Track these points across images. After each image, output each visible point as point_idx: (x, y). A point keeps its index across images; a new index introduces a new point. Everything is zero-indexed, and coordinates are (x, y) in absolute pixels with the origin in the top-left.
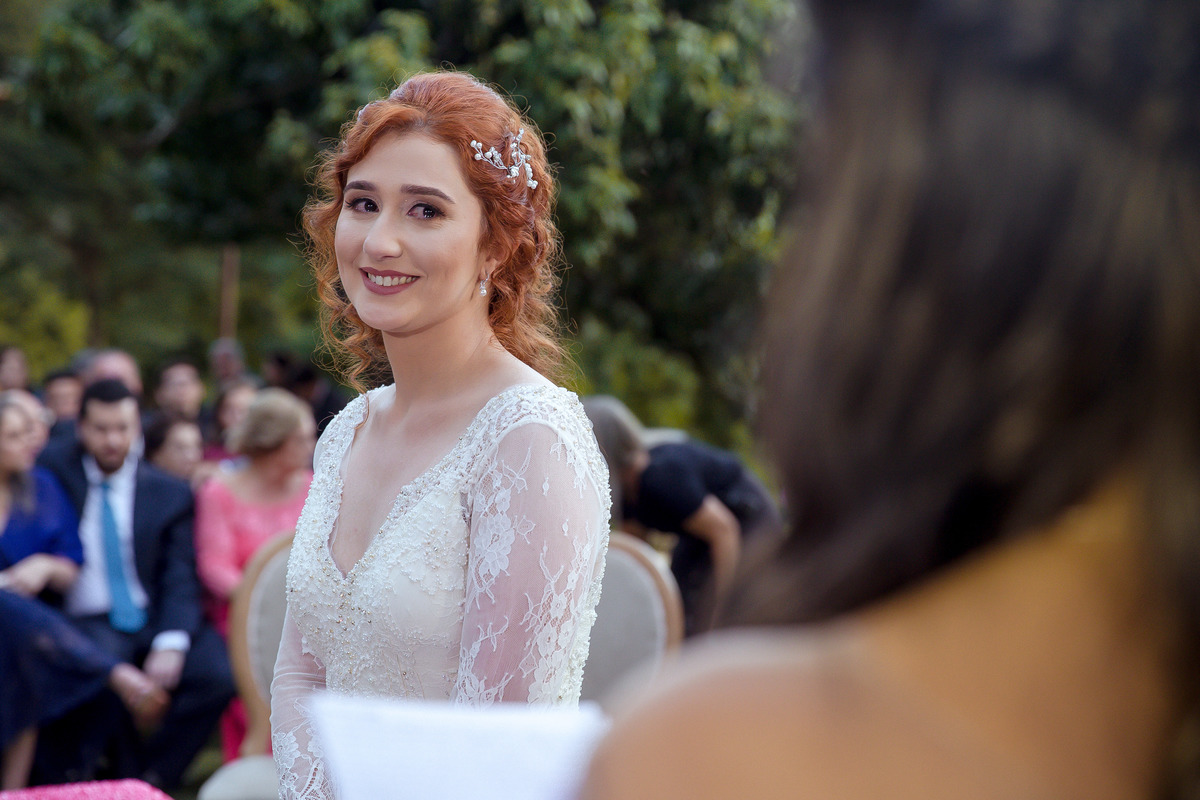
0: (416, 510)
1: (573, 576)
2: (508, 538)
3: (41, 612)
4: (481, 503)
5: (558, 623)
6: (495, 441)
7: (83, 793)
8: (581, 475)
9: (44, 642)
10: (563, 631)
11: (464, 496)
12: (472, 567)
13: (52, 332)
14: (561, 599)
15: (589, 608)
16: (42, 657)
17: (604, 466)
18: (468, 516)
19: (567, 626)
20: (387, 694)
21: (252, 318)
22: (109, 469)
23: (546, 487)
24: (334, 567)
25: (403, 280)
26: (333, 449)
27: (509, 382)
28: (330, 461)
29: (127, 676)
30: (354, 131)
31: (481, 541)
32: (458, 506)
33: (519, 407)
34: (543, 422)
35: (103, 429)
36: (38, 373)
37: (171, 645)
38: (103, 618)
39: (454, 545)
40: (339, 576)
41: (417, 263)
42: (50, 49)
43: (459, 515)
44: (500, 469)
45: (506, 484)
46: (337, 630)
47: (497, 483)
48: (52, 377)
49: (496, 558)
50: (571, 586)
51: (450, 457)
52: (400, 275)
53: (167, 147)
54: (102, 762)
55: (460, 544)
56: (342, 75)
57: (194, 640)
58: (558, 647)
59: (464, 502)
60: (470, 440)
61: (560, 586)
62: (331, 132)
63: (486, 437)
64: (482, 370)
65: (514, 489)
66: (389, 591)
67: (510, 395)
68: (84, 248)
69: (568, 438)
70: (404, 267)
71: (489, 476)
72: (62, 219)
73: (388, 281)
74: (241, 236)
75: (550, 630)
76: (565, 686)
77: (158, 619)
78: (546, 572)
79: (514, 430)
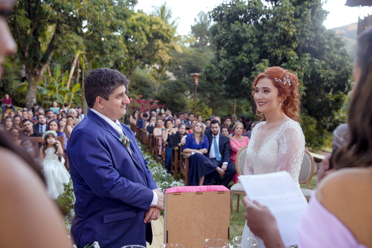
0: (269, 142)
1: (298, 155)
2: (286, 148)
3: (205, 157)
4: (281, 141)
5: (295, 163)
6: (284, 130)
7: (214, 187)
8: (300, 137)
9: (206, 162)
10: (296, 165)
11: (278, 140)
12: (279, 152)
13: (207, 113)
14: (296, 159)
15: (301, 161)
16: (205, 164)
17: (304, 136)
18: (278, 143)
19: (297, 164)
20: (264, 174)
21: (238, 111)
22: (215, 135)
23: (293, 139)
24: (255, 151)
25: (264, 103)
26: (255, 132)
27: (286, 121)
28: (254, 134)
29: (218, 168)
30: (256, 79)
31: (281, 148)
32: (276, 142)
33: (288, 125)
34: (293, 127)
35: (213, 128)
36: (204, 119)
37: (225, 164)
38: (215, 159)
39: (276, 149)
40: (255, 153)
41: (266, 100)
42: (208, 67)
43: (277, 143)
44: (285, 135)
45: (286, 138)
46: (255, 162)
47: (284, 138)
48: (206, 120)
49: (284, 151)
50: (297, 157)
51: (275, 133)
52: (263, 102)
53: (225, 83)
54: (215, 182)
55: (277, 149)
56: (255, 70)
57: (229, 163)
58: (295, 167)
59: (278, 141)
60: (279, 130)
61: (296, 157)
62: (252, 79)
63: (282, 130)
64: (282, 119)
65: (287, 139)
66: (264, 156)
67: (287, 123)
68: (212, 99)
69: (297, 131)
70: (263, 101)
71: (283, 137)
72: (208, 95)
73: (261, 104)
74: (237, 97)
75: (293, 164)
76: (296, 174)
77: (223, 160)
78: (293, 154)
79: (287, 129)
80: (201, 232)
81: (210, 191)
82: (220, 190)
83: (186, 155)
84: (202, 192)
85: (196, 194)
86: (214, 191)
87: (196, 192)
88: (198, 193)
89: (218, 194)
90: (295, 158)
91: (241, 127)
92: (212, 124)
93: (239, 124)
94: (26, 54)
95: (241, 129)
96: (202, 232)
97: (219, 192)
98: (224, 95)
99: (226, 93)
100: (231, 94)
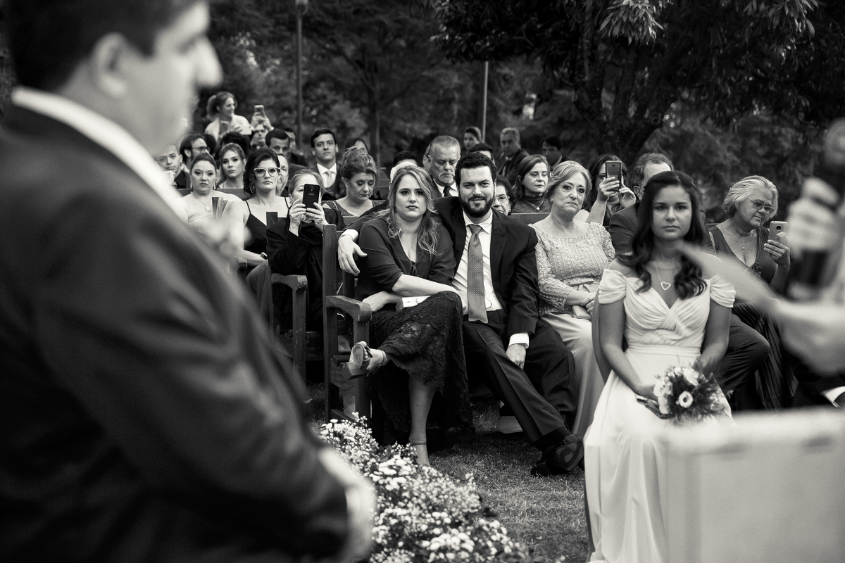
83: (357, 306)
91: (583, 183)
92: (464, 171)
93: (575, 172)
95: (581, 190)
98: (445, 46)
99: (452, 36)
100: (474, 39)
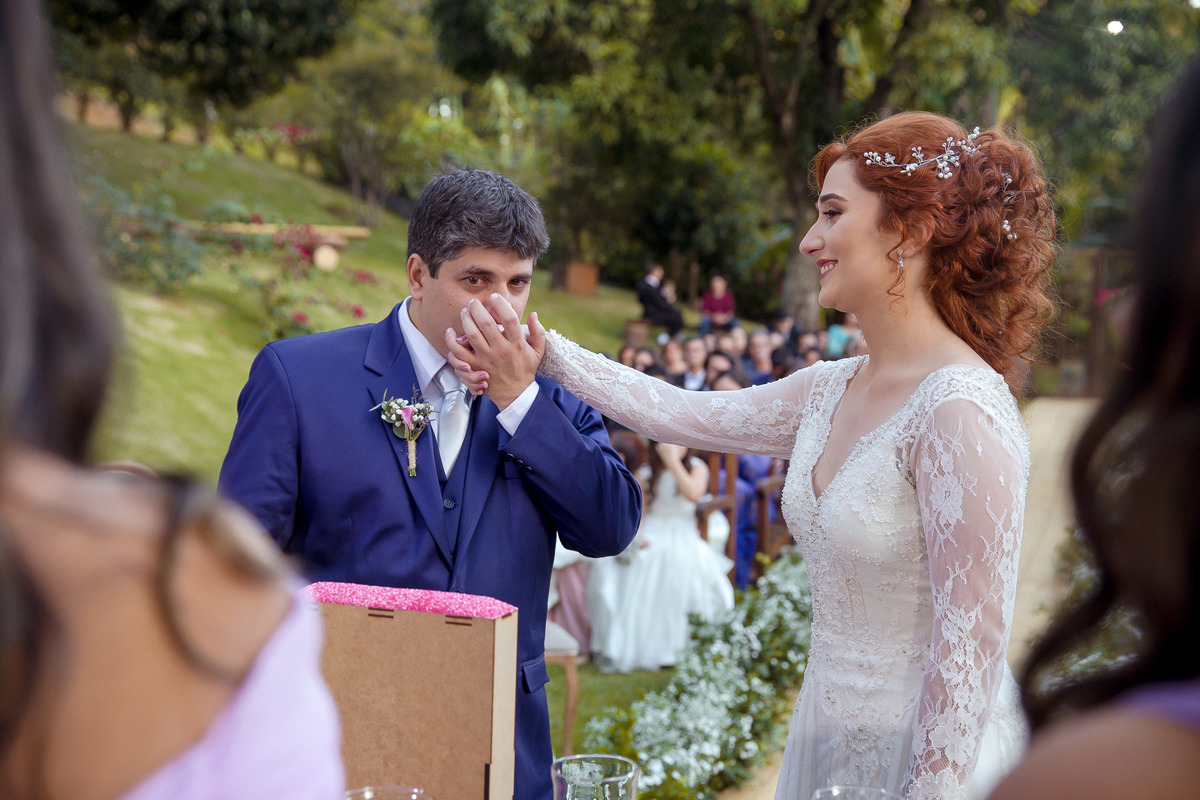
1: (1014, 516)
2: (958, 493)
4: (928, 466)
5: (1010, 555)
6: (929, 411)
10: (1014, 559)
11: (900, 451)
14: (1009, 535)
23: (980, 449)
24: (811, 492)
28: (824, 406)
31: (936, 498)
32: (893, 458)
33: (950, 384)
34: (969, 398)
40: (814, 500)
44: (940, 437)
45: (947, 450)
47: (940, 449)
49: (951, 510)
50: (1014, 525)
51: (895, 418)
61: (1007, 526)
63: (921, 406)
65: (954, 453)
67: (944, 373)
78: (993, 517)
79: (944, 404)
80: (386, 765)
81: (421, 609)
82: (459, 612)
84: (392, 611)
85: (370, 615)
86: (435, 611)
87: (370, 608)
88: (377, 612)
89: (447, 625)
90: (1006, 531)
94: (788, 121)
96: (390, 763)
97: (452, 620)
